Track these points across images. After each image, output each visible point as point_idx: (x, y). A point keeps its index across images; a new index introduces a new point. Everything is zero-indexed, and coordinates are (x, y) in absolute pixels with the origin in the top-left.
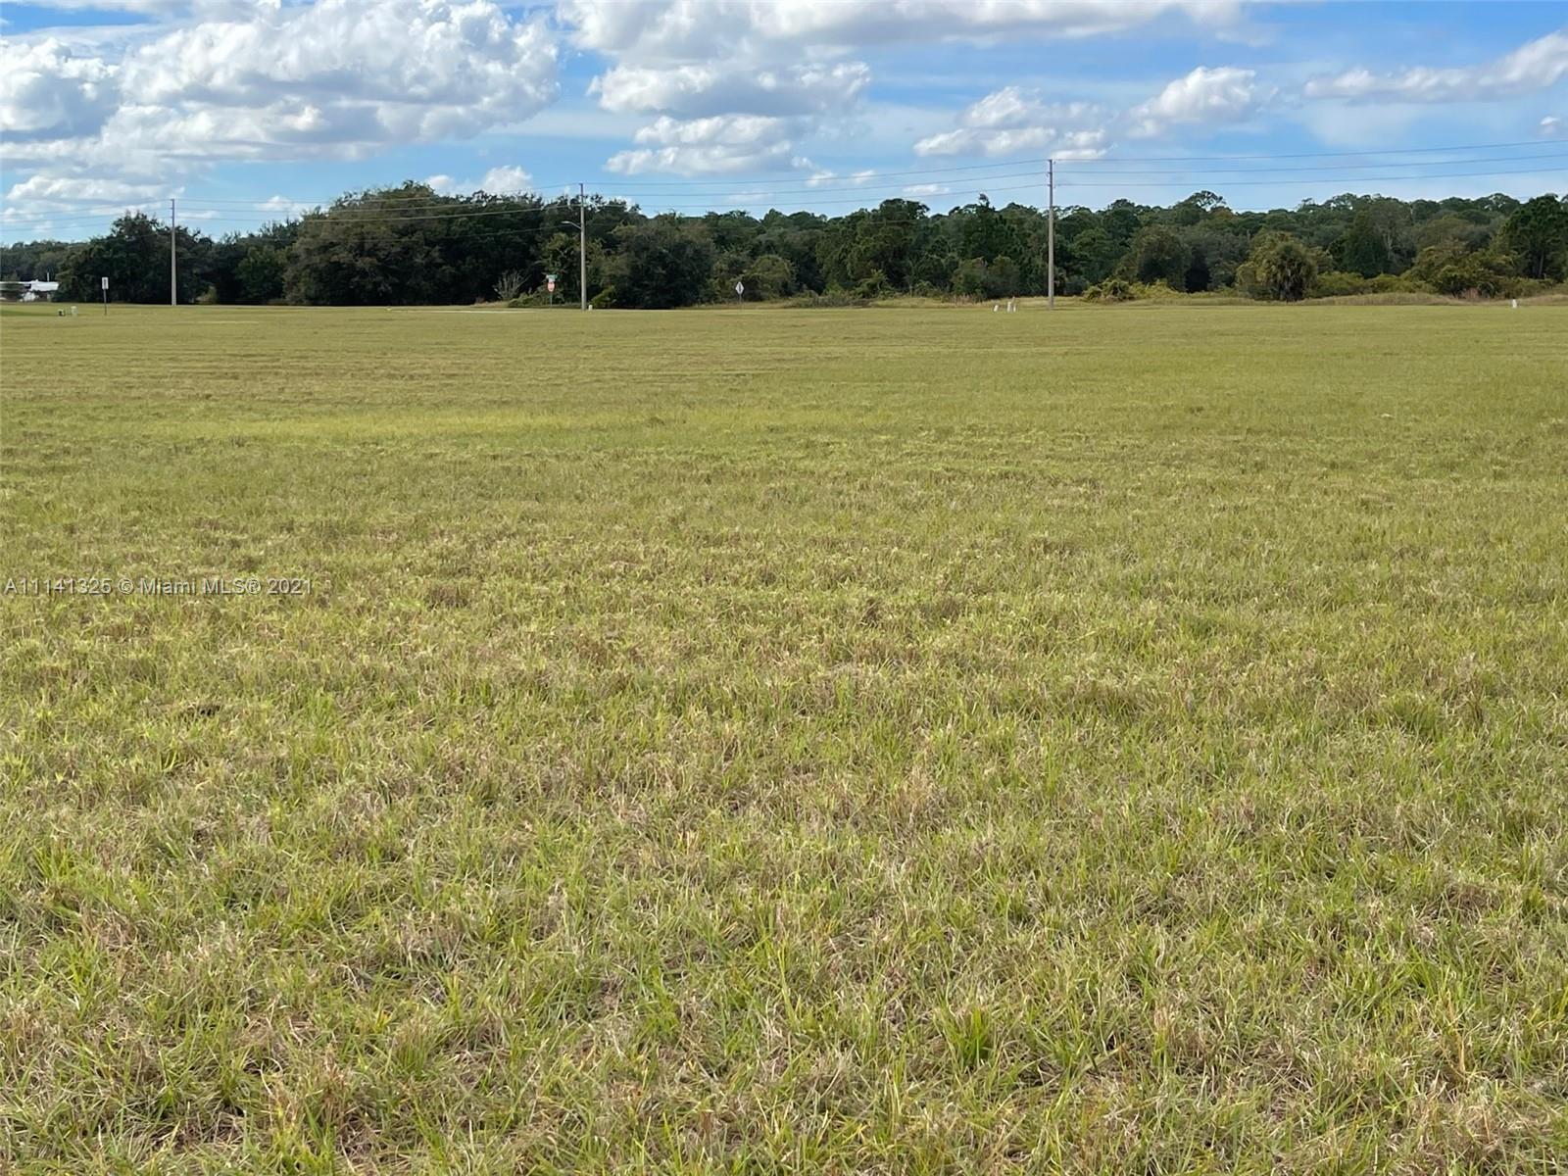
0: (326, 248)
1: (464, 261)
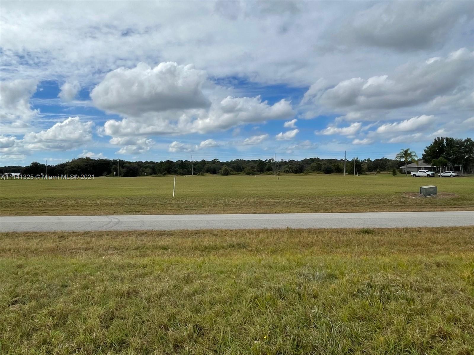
0: (72, 168)
1: (96, 169)
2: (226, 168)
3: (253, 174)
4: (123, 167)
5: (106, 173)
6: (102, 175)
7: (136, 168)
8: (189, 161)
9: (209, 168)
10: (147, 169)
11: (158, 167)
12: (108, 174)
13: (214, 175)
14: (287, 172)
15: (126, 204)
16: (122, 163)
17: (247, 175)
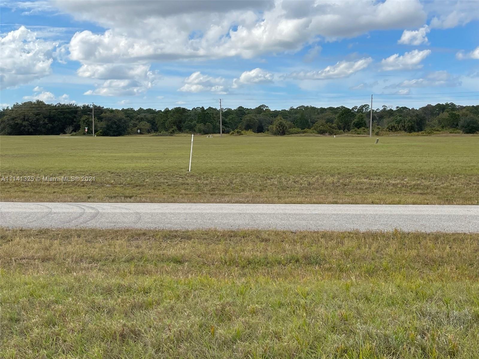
0: (13, 119)
1: (55, 123)
2: (281, 122)
3: (331, 134)
4: (100, 119)
5: (71, 128)
6: (65, 133)
7: (123, 121)
8: (215, 109)
9: (250, 121)
10: (143, 123)
11: (162, 119)
12: (74, 130)
13: (260, 134)
14: (392, 129)
15: (108, 183)
16: (99, 111)
17: (319, 135)
